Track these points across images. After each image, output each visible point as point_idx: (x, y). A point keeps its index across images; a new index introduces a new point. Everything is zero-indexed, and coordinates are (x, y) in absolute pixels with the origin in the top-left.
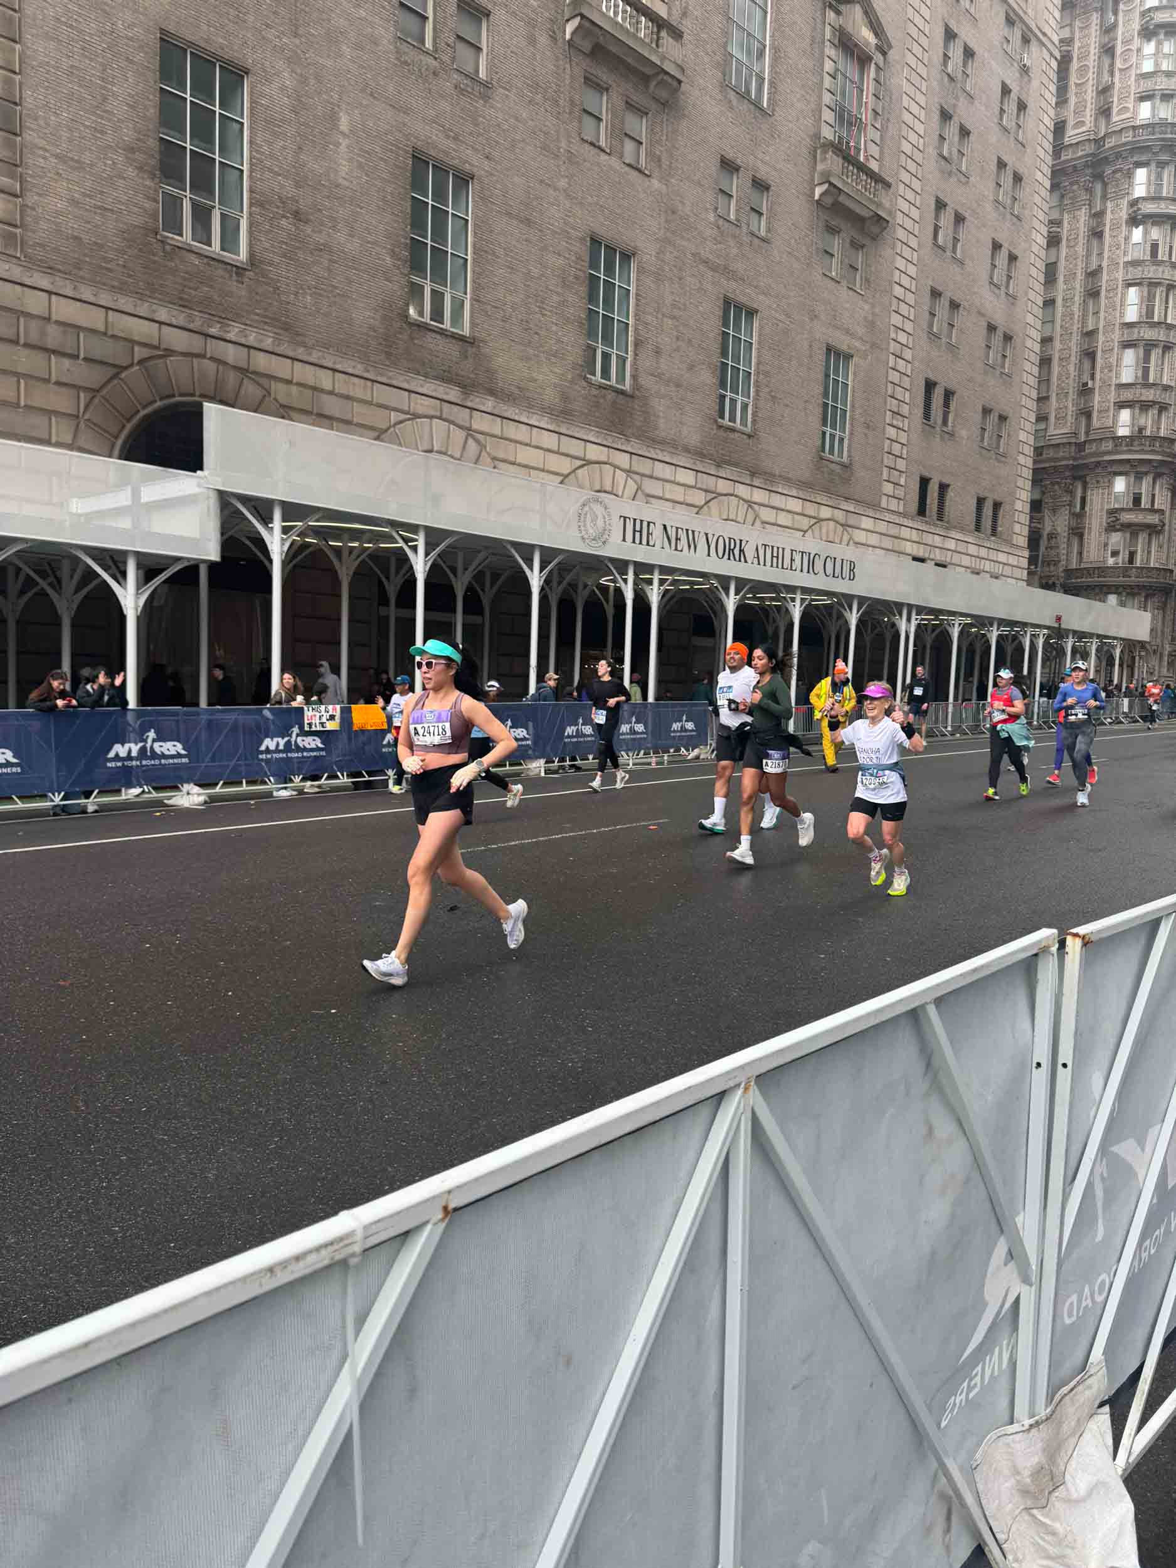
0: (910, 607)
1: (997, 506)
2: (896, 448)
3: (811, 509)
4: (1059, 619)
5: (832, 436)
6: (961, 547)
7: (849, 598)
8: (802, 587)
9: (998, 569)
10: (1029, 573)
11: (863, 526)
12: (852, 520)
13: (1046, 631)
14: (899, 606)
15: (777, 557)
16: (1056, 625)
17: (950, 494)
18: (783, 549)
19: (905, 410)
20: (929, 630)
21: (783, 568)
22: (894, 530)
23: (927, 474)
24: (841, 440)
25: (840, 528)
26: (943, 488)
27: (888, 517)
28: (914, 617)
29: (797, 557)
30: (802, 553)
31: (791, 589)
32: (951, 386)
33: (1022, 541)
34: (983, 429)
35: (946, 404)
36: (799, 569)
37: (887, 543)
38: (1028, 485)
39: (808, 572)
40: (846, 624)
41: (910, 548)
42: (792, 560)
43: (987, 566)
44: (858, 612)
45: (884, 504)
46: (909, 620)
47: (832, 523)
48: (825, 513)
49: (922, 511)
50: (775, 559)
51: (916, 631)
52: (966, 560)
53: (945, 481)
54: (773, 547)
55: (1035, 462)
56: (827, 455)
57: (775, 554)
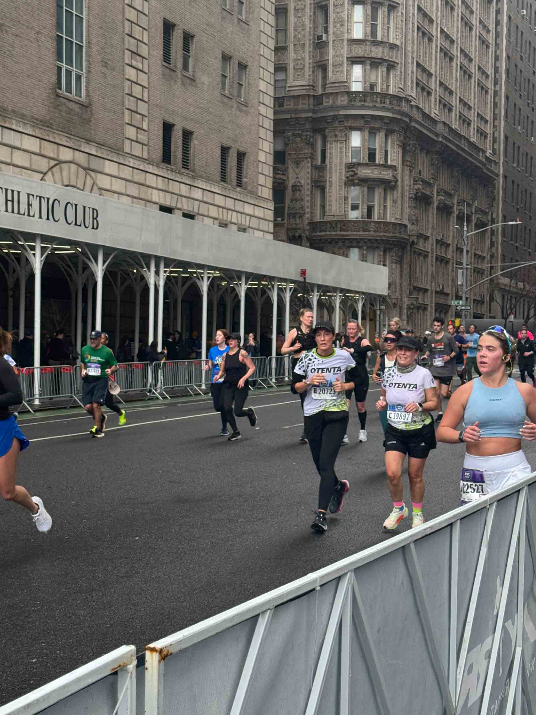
0: (158, 259)
1: (241, 156)
2: (137, 90)
3: (49, 150)
4: (303, 273)
5: (69, 73)
6: (208, 197)
7: (94, 249)
8: (42, 235)
9: (246, 221)
10: (275, 226)
11: (107, 171)
12: (95, 164)
13: (292, 285)
14: (147, 258)
15: (12, 201)
16: (301, 279)
17: (195, 142)
18: (19, 193)
19: (144, 50)
20: (180, 282)
21: (19, 213)
22: (139, 177)
23: (171, 120)
24: (79, 78)
25: (81, 172)
26: (187, 135)
27: (132, 162)
28: (162, 269)
29: (35, 203)
30: (40, 197)
31: (31, 237)
32: (191, 29)
33: (267, 193)
34: (224, 76)
35: (186, 48)
36: (37, 215)
37: (133, 190)
38: (270, 136)
39: (48, 219)
40: (93, 276)
41: (157, 197)
42: (29, 205)
43: (234, 217)
44: (104, 262)
45: (127, 149)
46: (157, 273)
47: (73, 167)
48: (66, 154)
49: (166, 158)
50: (10, 204)
51: (166, 284)
52: (213, 212)
53: (190, 127)
54: (7, 190)
55: (275, 113)
56: (63, 91)
57: (10, 198)
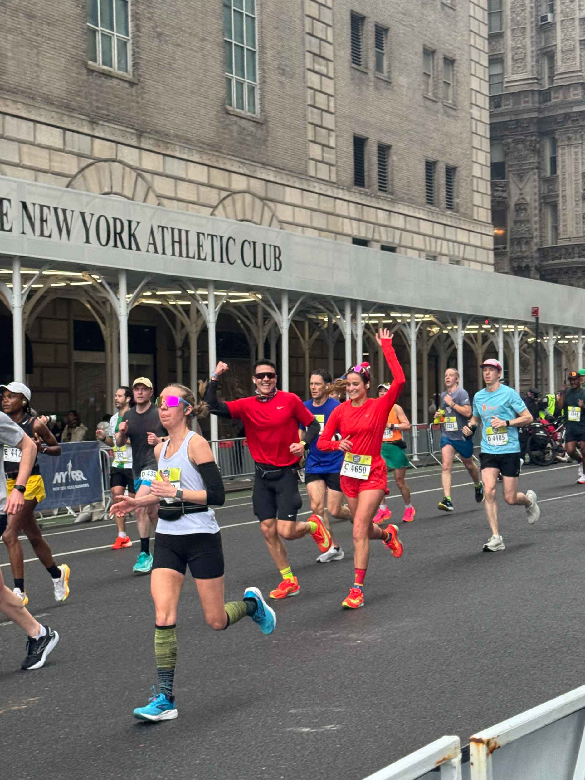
0: (354, 303)
1: (451, 171)
2: (321, 100)
3: (219, 178)
4: (535, 312)
5: (240, 84)
6: (412, 225)
8: (215, 281)
9: (459, 251)
10: (496, 255)
11: (288, 200)
12: (274, 192)
13: (521, 328)
14: (340, 303)
15: (180, 242)
16: (533, 320)
17: (394, 158)
18: (187, 232)
19: (328, 51)
21: (188, 256)
22: (327, 205)
23: (362, 133)
24: (252, 90)
25: (258, 202)
26: (384, 150)
27: (318, 187)
28: (360, 315)
29: (207, 244)
30: (212, 236)
31: (202, 284)
32: (384, 21)
33: (485, 215)
34: (427, 75)
35: (379, 44)
36: (209, 258)
37: (320, 221)
38: (486, 145)
39: (222, 261)
40: (276, 327)
41: (349, 227)
42: (199, 246)
43: (445, 248)
44: (290, 310)
45: (311, 172)
46: (354, 319)
47: (248, 197)
48: (239, 183)
49: (359, 179)
50: (177, 245)
51: (364, 333)
52: (418, 242)
53: (386, 140)
54: (173, 229)
55: (492, 116)
56: (234, 108)
57: (177, 239)
